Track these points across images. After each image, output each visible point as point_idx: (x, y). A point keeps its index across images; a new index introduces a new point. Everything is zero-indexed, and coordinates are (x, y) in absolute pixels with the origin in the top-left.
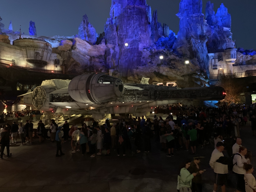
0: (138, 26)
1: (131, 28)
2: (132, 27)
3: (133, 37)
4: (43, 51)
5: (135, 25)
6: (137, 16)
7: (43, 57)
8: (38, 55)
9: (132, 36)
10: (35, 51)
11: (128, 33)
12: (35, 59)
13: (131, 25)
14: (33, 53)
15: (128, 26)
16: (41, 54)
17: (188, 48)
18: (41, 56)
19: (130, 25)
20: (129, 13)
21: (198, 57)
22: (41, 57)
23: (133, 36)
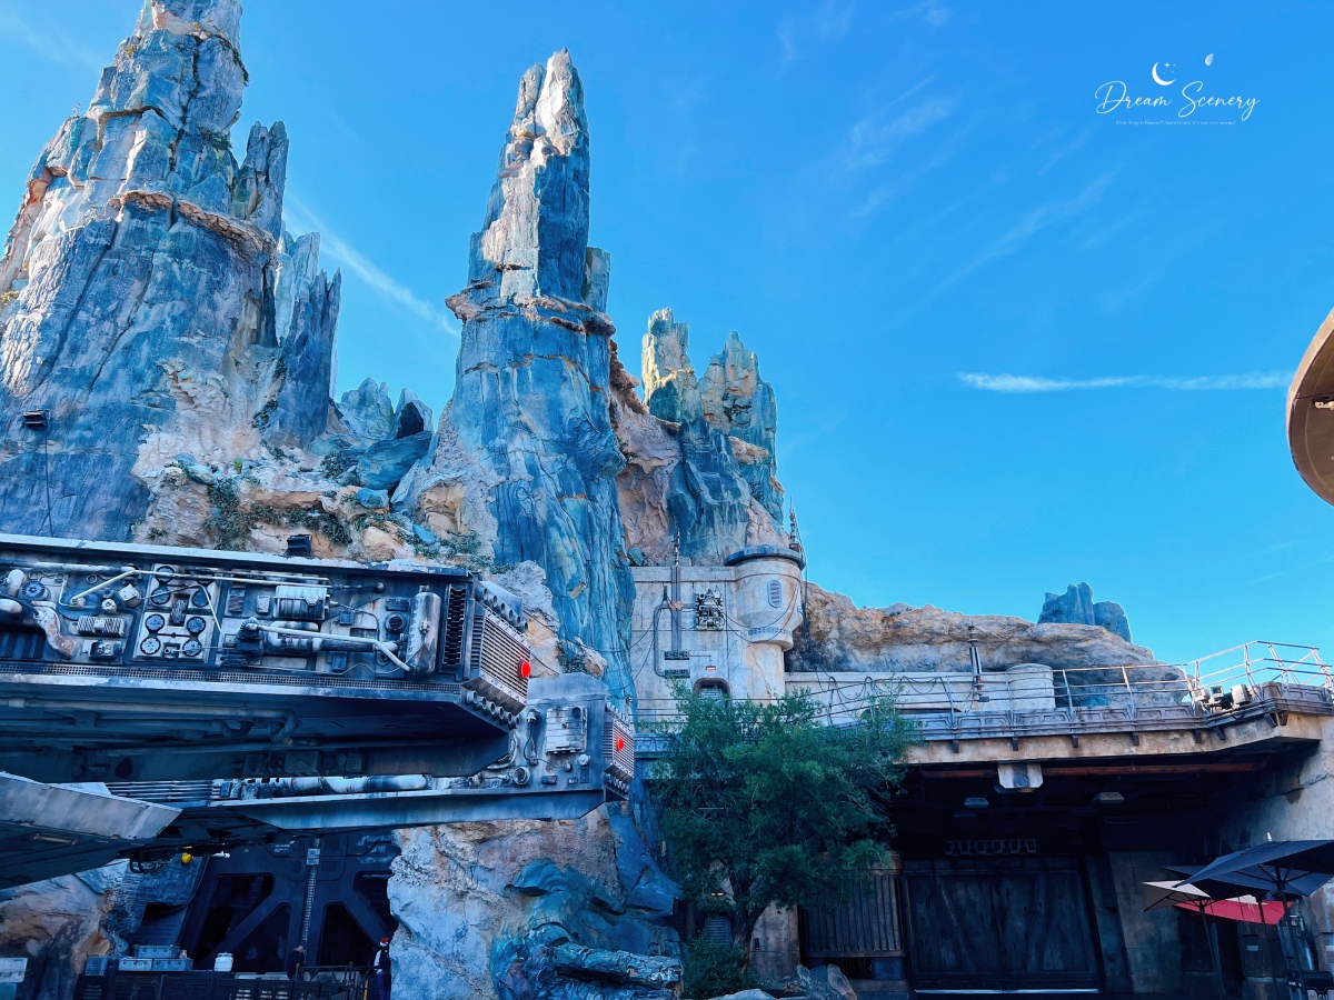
0: (168, 322)
1: (107, 326)
2: (122, 319)
3: (109, 384)
5: (147, 316)
6: (175, 266)
9: (104, 376)
11: (74, 350)
13: (119, 309)
15: (90, 305)
17: (490, 493)
19: (111, 308)
20: (120, 238)
21: (549, 560)
23: (114, 375)
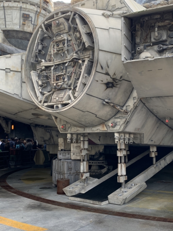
4: (37, 13)
8: (27, 22)
10: (23, 12)
12: (21, 30)
14: (18, 15)
16: (33, 20)
18: (33, 23)
22: (34, 25)
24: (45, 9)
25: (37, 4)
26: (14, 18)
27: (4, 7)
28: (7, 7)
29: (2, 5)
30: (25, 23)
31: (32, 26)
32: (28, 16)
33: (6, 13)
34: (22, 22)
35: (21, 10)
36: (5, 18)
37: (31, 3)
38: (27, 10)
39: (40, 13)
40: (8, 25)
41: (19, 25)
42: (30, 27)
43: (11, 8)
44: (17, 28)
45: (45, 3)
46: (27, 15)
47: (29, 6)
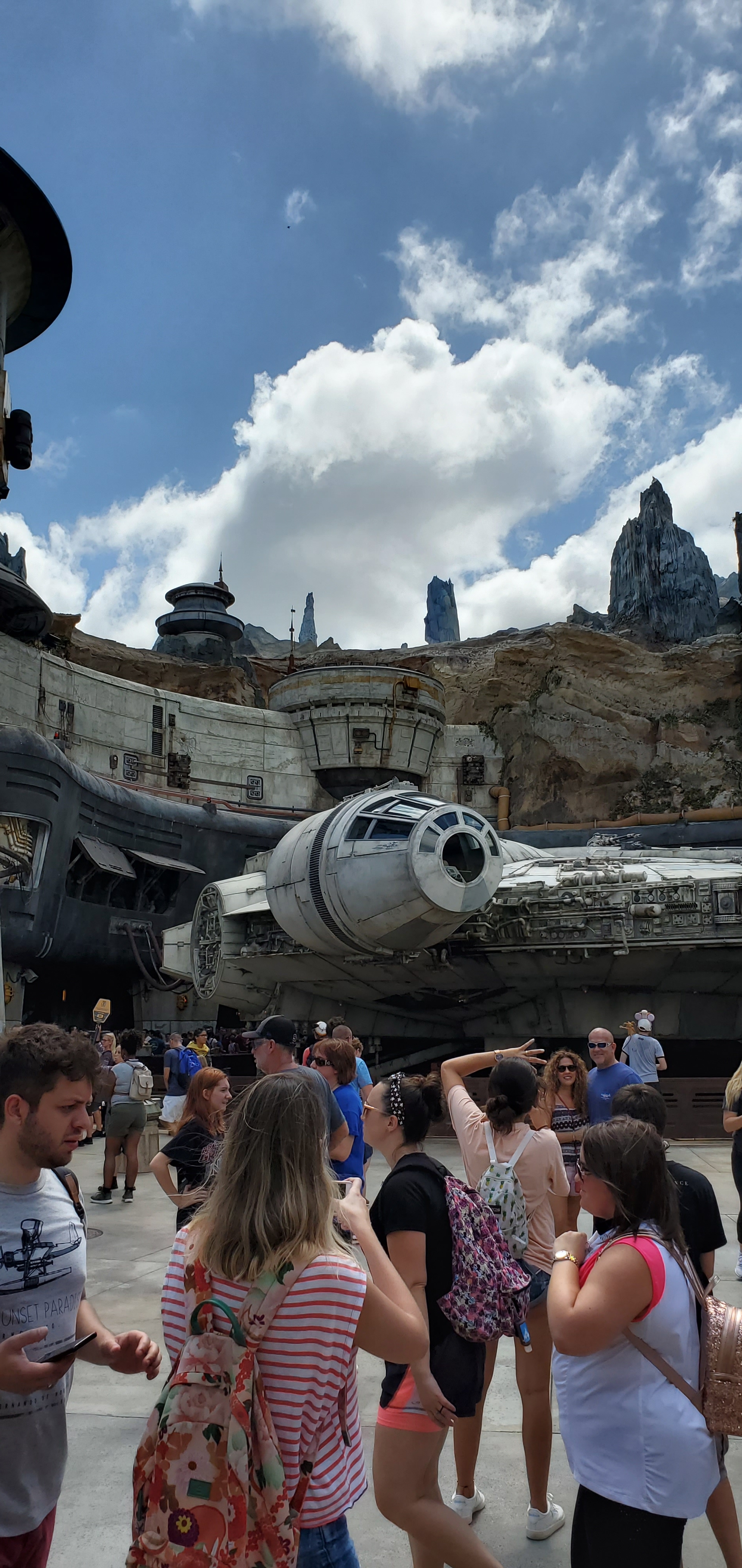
4: (389, 721)
7: (388, 750)
8: (364, 745)
10: (353, 726)
12: (354, 766)
14: (344, 734)
16: (379, 738)
18: (379, 745)
22: (382, 749)
24: (410, 707)
25: (386, 701)
26: (334, 742)
27: (311, 720)
28: (319, 719)
29: (307, 718)
30: (360, 750)
31: (379, 752)
32: (365, 734)
33: (318, 733)
34: (353, 748)
35: (348, 722)
36: (316, 745)
37: (371, 701)
38: (362, 720)
39: (393, 719)
40: (324, 758)
41: (348, 756)
42: (374, 756)
43: (326, 720)
44: (343, 762)
45: (406, 693)
46: (361, 730)
47: (366, 711)
